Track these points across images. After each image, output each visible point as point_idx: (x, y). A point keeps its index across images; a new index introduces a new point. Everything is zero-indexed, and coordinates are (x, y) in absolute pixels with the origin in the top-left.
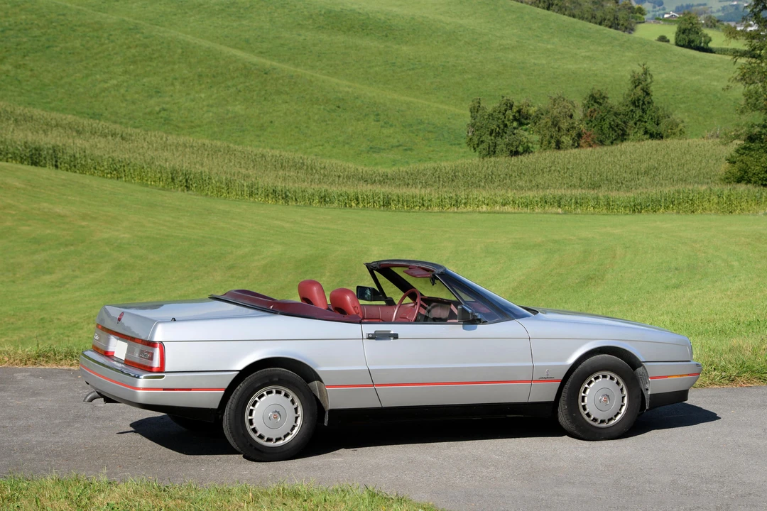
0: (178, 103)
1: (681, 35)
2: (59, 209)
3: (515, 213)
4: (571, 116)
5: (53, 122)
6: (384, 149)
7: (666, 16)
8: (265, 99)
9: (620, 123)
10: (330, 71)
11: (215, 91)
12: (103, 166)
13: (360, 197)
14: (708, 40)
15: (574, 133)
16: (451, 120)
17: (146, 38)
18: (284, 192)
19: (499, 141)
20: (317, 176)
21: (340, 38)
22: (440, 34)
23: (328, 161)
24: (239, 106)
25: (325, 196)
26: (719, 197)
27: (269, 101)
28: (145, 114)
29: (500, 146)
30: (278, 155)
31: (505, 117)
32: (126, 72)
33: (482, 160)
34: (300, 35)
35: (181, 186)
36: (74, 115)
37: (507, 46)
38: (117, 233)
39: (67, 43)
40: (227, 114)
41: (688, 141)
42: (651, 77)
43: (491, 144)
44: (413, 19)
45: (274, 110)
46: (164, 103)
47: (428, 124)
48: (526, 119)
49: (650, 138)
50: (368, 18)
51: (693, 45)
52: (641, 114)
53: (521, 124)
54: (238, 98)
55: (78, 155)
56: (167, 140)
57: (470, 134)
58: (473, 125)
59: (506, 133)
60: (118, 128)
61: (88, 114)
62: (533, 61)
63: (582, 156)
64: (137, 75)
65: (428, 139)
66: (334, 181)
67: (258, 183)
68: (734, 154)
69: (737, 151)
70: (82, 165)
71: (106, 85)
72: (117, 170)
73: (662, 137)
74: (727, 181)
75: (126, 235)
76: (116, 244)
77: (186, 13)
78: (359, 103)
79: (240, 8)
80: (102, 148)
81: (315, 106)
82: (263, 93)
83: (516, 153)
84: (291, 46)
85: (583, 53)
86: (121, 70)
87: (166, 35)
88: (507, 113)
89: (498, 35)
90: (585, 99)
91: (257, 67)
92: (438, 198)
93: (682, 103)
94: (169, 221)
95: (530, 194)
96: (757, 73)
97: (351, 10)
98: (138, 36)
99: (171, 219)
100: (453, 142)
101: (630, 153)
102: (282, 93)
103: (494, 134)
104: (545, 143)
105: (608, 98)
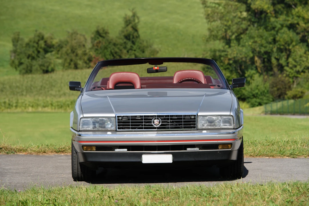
4: (84, 46)
15: (86, 58)
19: (34, 62)
29: (35, 67)
31: (38, 46)
33: (22, 76)
42: (138, 18)
43: (29, 65)
48: (50, 48)
52: (132, 45)
53: (47, 51)
57: (12, 58)
58: (15, 52)
59: (39, 57)
83: (46, 72)
88: (39, 43)
90: (93, 33)
103: (30, 58)
104: (66, 65)
105: (108, 33)
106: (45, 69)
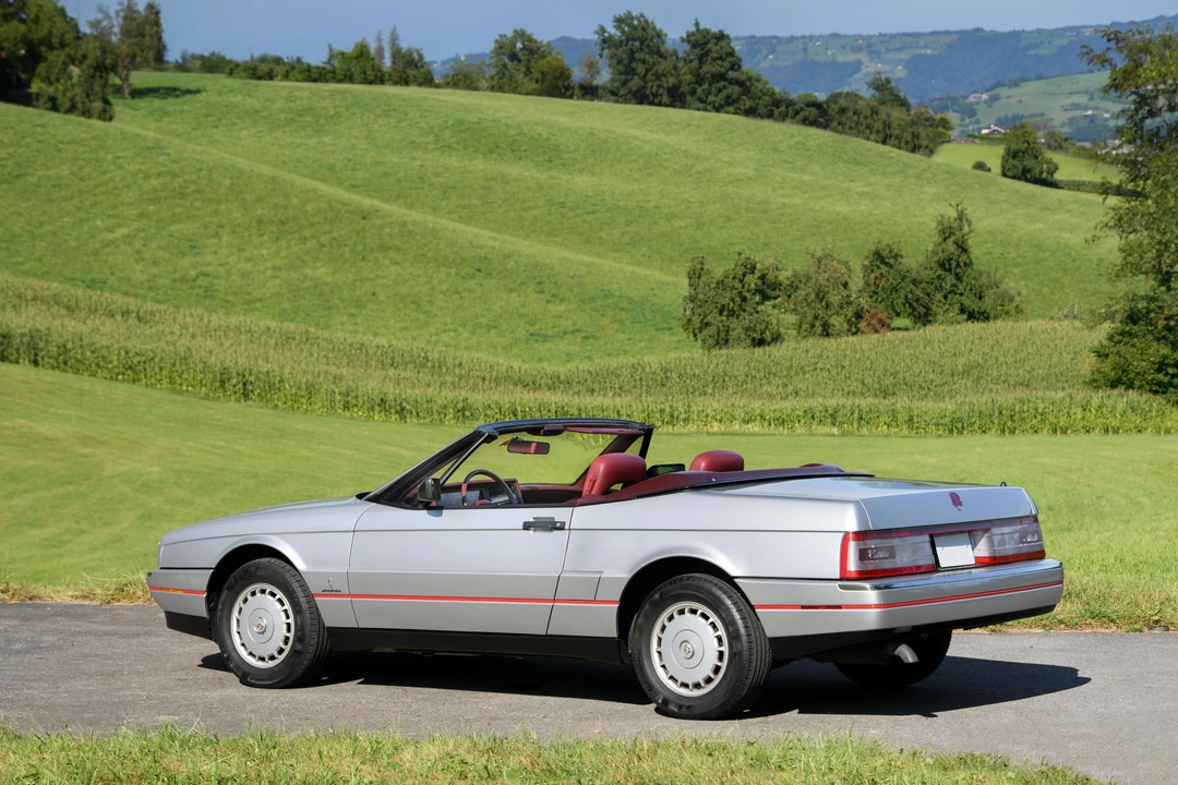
0: (227, 263)
1: (1011, 161)
2: (45, 429)
3: (764, 435)
4: (845, 285)
5: (30, 294)
6: (553, 337)
7: (984, 132)
8: (363, 257)
9: (922, 295)
10: (463, 215)
11: (285, 245)
12: (111, 362)
13: (519, 409)
14: (1053, 169)
15: (850, 312)
16: (656, 292)
17: (174, 162)
18: (398, 402)
19: (734, 323)
20: (449, 378)
21: (479, 165)
22: (634, 157)
23: (466, 355)
24: (323, 270)
25: (464, 409)
26: (1085, 410)
27: (369, 261)
28: (174, 281)
29: (736, 331)
30: (387, 345)
31: (743, 286)
32: (142, 215)
33: (706, 352)
34: (414, 159)
35: (235, 393)
36: (61, 282)
37: (740, 177)
38: (140, 466)
39: (48, 169)
40: (304, 282)
41: (1029, 324)
42: (970, 224)
43: (722, 328)
44: (592, 134)
45: (377, 275)
46: (203, 264)
47: (621, 297)
48: (774, 289)
49: (967, 320)
50: (521, 133)
51: (1029, 176)
52: (954, 281)
53: (766, 298)
54: (322, 256)
55: (70, 346)
56: (209, 321)
57: (688, 313)
58: (692, 299)
59: (744, 310)
60: (132, 303)
61: (83, 282)
62: (781, 200)
63: (865, 347)
64: (160, 221)
65: (621, 321)
66: (476, 385)
67: (357, 388)
68: (1105, 342)
69: (1111, 338)
70: (77, 360)
71: (111, 236)
72: (133, 370)
73: (987, 319)
74: (1095, 384)
75: (155, 469)
76: (139, 482)
77: (234, 124)
78: (511, 264)
79: (320, 117)
80: (108, 333)
81: (442, 269)
82: (360, 248)
83: (761, 343)
84: (400, 175)
85: (859, 187)
86: (135, 212)
87: (205, 158)
88: (746, 279)
89: (726, 159)
90: (867, 257)
91: (351, 208)
92: (643, 412)
93: (1015, 266)
94: (220, 447)
95: (787, 405)
96: (1139, 217)
97: (493, 121)
98: (161, 159)
99: (223, 444)
100: (660, 326)
101: (939, 341)
102: (389, 248)
103: (725, 313)
104: (805, 327)
105: (902, 257)
106: (757, 336)
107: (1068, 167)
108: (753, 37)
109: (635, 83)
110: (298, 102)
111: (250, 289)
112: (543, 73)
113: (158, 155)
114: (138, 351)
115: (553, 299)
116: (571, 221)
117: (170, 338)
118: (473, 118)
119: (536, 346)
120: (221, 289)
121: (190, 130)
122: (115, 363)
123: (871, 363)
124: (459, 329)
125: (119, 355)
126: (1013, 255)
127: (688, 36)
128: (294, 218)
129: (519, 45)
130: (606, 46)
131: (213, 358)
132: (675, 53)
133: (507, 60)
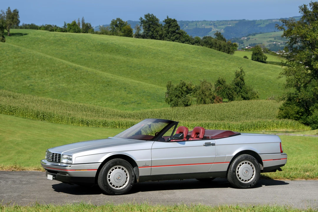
0: (38, 82)
1: (254, 56)
4: (210, 90)
6: (129, 103)
7: (246, 48)
8: (76, 81)
9: (231, 93)
10: (103, 69)
11: (54, 77)
12: (6, 109)
13: (120, 123)
14: (266, 58)
15: (211, 97)
16: (157, 91)
17: (23, 54)
18: (87, 121)
19: (179, 100)
20: (100, 115)
21: (107, 55)
22: (150, 54)
23: (105, 108)
24: (65, 84)
25: (105, 123)
26: (277, 125)
27: (78, 82)
28: (23, 87)
29: (180, 102)
30: (83, 105)
31: (182, 90)
32: (14, 69)
33: (172, 108)
34: (89, 54)
35: (41, 118)
37: (180, 60)
38: (15, 138)
40: (59, 87)
41: (261, 101)
42: (244, 73)
43: (176, 101)
44: (139, 47)
45: (80, 86)
46: (31, 82)
47: (148, 92)
48: (190, 91)
49: (243, 100)
50: (119, 47)
51: (259, 60)
52: (240, 89)
53: (188, 93)
56: (33, 98)
57: (167, 97)
58: (168, 93)
59: (182, 96)
60: (11, 93)
62: (191, 66)
63: (216, 107)
64: (19, 70)
65: (148, 99)
66: (108, 117)
67: (75, 117)
68: (282, 106)
69: (284, 105)
71: (5, 74)
72: (12, 112)
73: (249, 99)
74: (279, 117)
75: (19, 139)
76: (16, 143)
77: (39, 43)
78: (117, 83)
79: (63, 42)
80: (5, 101)
81: (98, 84)
82: (75, 78)
83: (187, 105)
84: (86, 58)
85: (213, 62)
86: (12, 68)
87: (32, 53)
88: (183, 88)
89: (176, 54)
90: (216, 82)
91: (72, 67)
93: (256, 85)
94: (37, 133)
95: (195, 123)
96: (292, 71)
97: (112, 43)
98: (19, 53)
99: (38, 132)
100: (159, 100)
101: (236, 105)
102: (83, 78)
103: (177, 97)
104: (199, 101)
105: (225, 82)
106: (186, 103)
107: (270, 58)
108: (182, 21)
109: (150, 33)
110: (57, 37)
111: (44, 89)
112: (125, 30)
113: (18, 52)
114: (13, 106)
115: (129, 93)
116: (133, 71)
117: (22, 103)
118: (106, 42)
119: (124, 106)
120: (36, 89)
121: (27, 45)
122: (7, 110)
123: (218, 111)
124: (103, 101)
125: (8, 107)
126: (255, 82)
127: (165, 20)
128: (57, 70)
129: (118, 22)
130: (142, 23)
131: (35, 109)
132: (161, 25)
133: (115, 27)
